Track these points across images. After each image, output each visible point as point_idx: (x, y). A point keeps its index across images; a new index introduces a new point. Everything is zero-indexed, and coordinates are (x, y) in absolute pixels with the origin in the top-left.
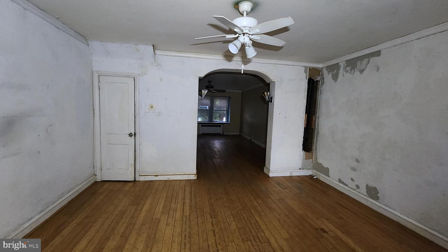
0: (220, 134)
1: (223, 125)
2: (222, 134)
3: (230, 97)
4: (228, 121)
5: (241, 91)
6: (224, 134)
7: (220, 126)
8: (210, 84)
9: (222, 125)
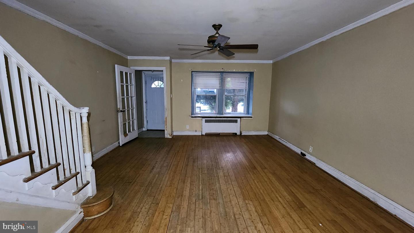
0: (236, 134)
1: (241, 120)
2: (238, 133)
3: (251, 74)
4: (248, 113)
5: (271, 62)
6: (244, 134)
7: (236, 121)
8: (217, 33)
9: (239, 120)
